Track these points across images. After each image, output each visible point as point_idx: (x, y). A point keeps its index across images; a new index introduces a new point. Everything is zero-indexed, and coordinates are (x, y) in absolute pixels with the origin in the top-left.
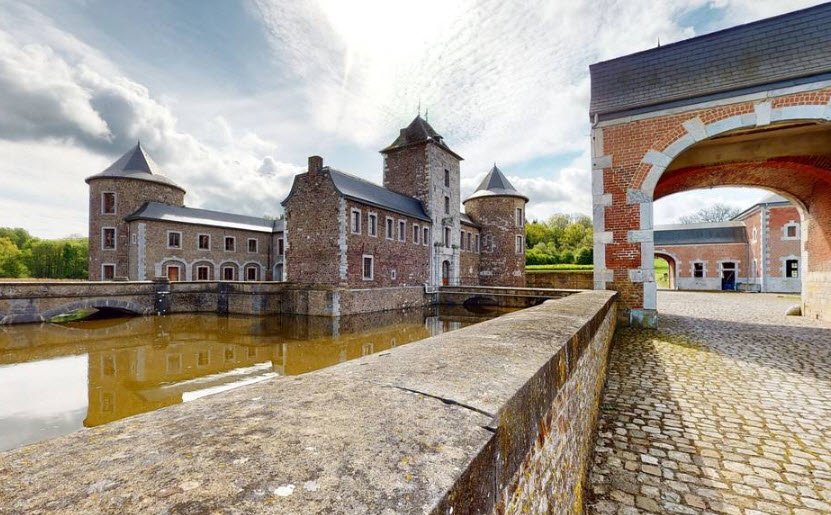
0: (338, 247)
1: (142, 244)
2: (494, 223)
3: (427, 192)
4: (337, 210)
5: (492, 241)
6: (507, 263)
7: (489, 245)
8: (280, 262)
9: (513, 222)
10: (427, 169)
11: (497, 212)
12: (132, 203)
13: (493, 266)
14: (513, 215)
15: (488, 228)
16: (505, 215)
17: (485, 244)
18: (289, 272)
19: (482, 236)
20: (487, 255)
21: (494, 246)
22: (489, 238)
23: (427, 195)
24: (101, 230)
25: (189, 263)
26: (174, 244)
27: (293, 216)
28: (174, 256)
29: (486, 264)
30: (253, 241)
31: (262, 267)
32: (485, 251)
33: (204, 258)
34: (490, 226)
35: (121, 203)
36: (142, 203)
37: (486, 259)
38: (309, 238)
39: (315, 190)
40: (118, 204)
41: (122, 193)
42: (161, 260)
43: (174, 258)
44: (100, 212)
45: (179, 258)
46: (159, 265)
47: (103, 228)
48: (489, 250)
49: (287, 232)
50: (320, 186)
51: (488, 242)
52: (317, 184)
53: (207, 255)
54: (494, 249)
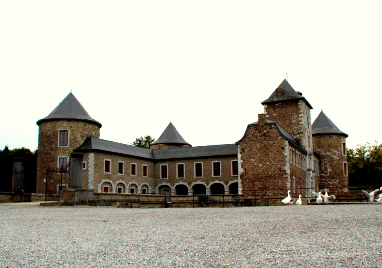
0: (285, 171)
1: (92, 169)
2: (328, 153)
3: (302, 133)
4: (283, 148)
5: (328, 166)
6: (339, 183)
7: (326, 169)
8: (235, 181)
9: (341, 152)
10: (301, 117)
11: (330, 146)
12: (79, 138)
13: (330, 185)
14: (341, 147)
15: (324, 157)
16: (336, 147)
17: (323, 168)
18: (244, 187)
19: (320, 163)
20: (325, 177)
21: (329, 170)
22: (325, 164)
23: (301, 135)
24: (57, 159)
25: (114, 184)
26: (107, 170)
27: (246, 151)
28: (107, 179)
29: (324, 184)
30: (145, 167)
31: (150, 188)
32: (324, 174)
33: (121, 180)
34: (326, 155)
35: (72, 138)
36: (85, 138)
37: (324, 180)
38: (260, 165)
39: (265, 135)
40: (70, 139)
41: (73, 130)
42: (101, 181)
43: (107, 180)
44: (56, 145)
45: (110, 180)
46: (100, 185)
47: (58, 157)
48: (326, 173)
49: (242, 161)
50: (268, 132)
51: (325, 167)
52: (265, 131)
53: (122, 178)
54: (329, 172)
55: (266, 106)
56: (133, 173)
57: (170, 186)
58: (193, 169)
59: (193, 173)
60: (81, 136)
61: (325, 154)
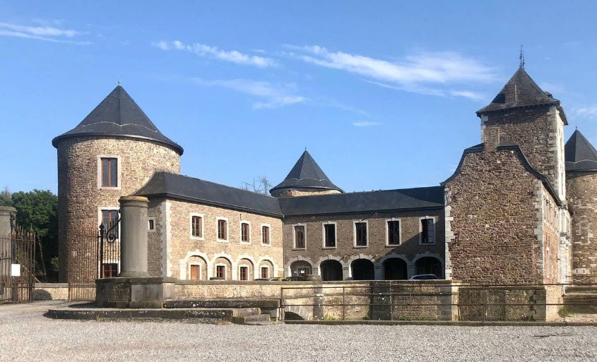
1: (166, 233)
2: (589, 206)
4: (532, 195)
5: (588, 229)
7: (585, 234)
8: (427, 254)
12: (140, 173)
13: (591, 262)
15: (583, 212)
17: (579, 232)
18: (455, 267)
19: (574, 223)
20: (582, 248)
21: (590, 236)
22: (583, 225)
23: (552, 172)
24: (96, 211)
25: (210, 259)
26: (197, 232)
27: (460, 199)
28: (197, 250)
29: (580, 260)
30: (265, 229)
31: (276, 266)
32: (580, 243)
33: (223, 252)
34: (585, 210)
35: (126, 173)
36: (151, 173)
37: (580, 252)
38: (487, 226)
39: (497, 168)
40: (123, 174)
41: (128, 157)
42: (185, 254)
43: (197, 252)
44: (95, 185)
45: (202, 251)
46: (183, 262)
47: (100, 209)
48: (585, 241)
49: (452, 219)
50: (504, 164)
51: (582, 230)
52: (499, 162)
53: (225, 248)
54: (590, 238)
55: (486, 119)
56: (245, 238)
57: (310, 262)
58: (351, 232)
59: (352, 239)
60: (143, 168)
61: (583, 207)
